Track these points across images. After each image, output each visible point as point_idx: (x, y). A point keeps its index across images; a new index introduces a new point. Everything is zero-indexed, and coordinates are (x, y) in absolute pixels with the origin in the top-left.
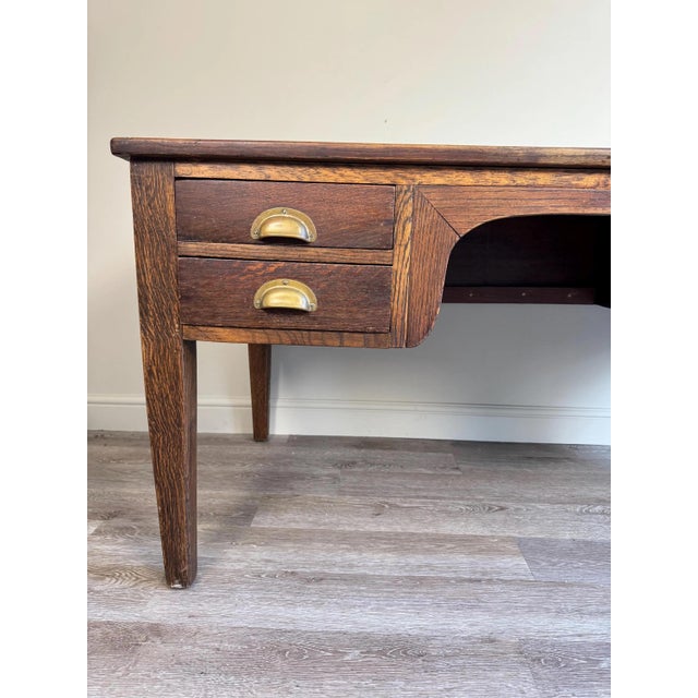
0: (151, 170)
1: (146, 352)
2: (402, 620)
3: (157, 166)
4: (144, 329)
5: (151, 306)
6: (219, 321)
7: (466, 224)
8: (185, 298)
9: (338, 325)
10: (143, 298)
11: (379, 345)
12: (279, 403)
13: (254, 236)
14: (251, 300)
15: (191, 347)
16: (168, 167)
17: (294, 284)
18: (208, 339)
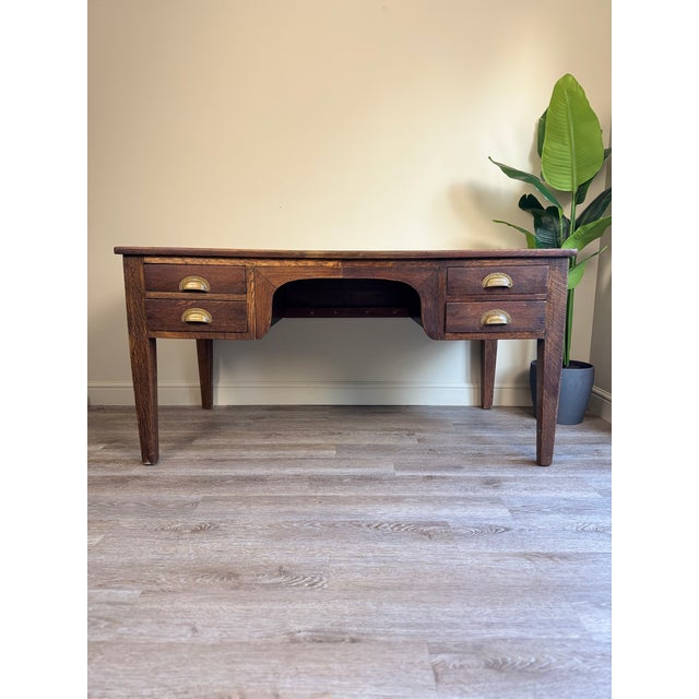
0: (132, 260)
1: (131, 344)
2: (260, 471)
3: (136, 258)
4: (130, 333)
5: (133, 321)
6: (166, 328)
7: (278, 283)
8: (149, 318)
9: (223, 329)
10: (129, 319)
11: (243, 338)
12: (220, 385)
13: (181, 288)
14: (180, 319)
15: (153, 341)
16: (140, 259)
17: (201, 311)
18: (160, 337)
